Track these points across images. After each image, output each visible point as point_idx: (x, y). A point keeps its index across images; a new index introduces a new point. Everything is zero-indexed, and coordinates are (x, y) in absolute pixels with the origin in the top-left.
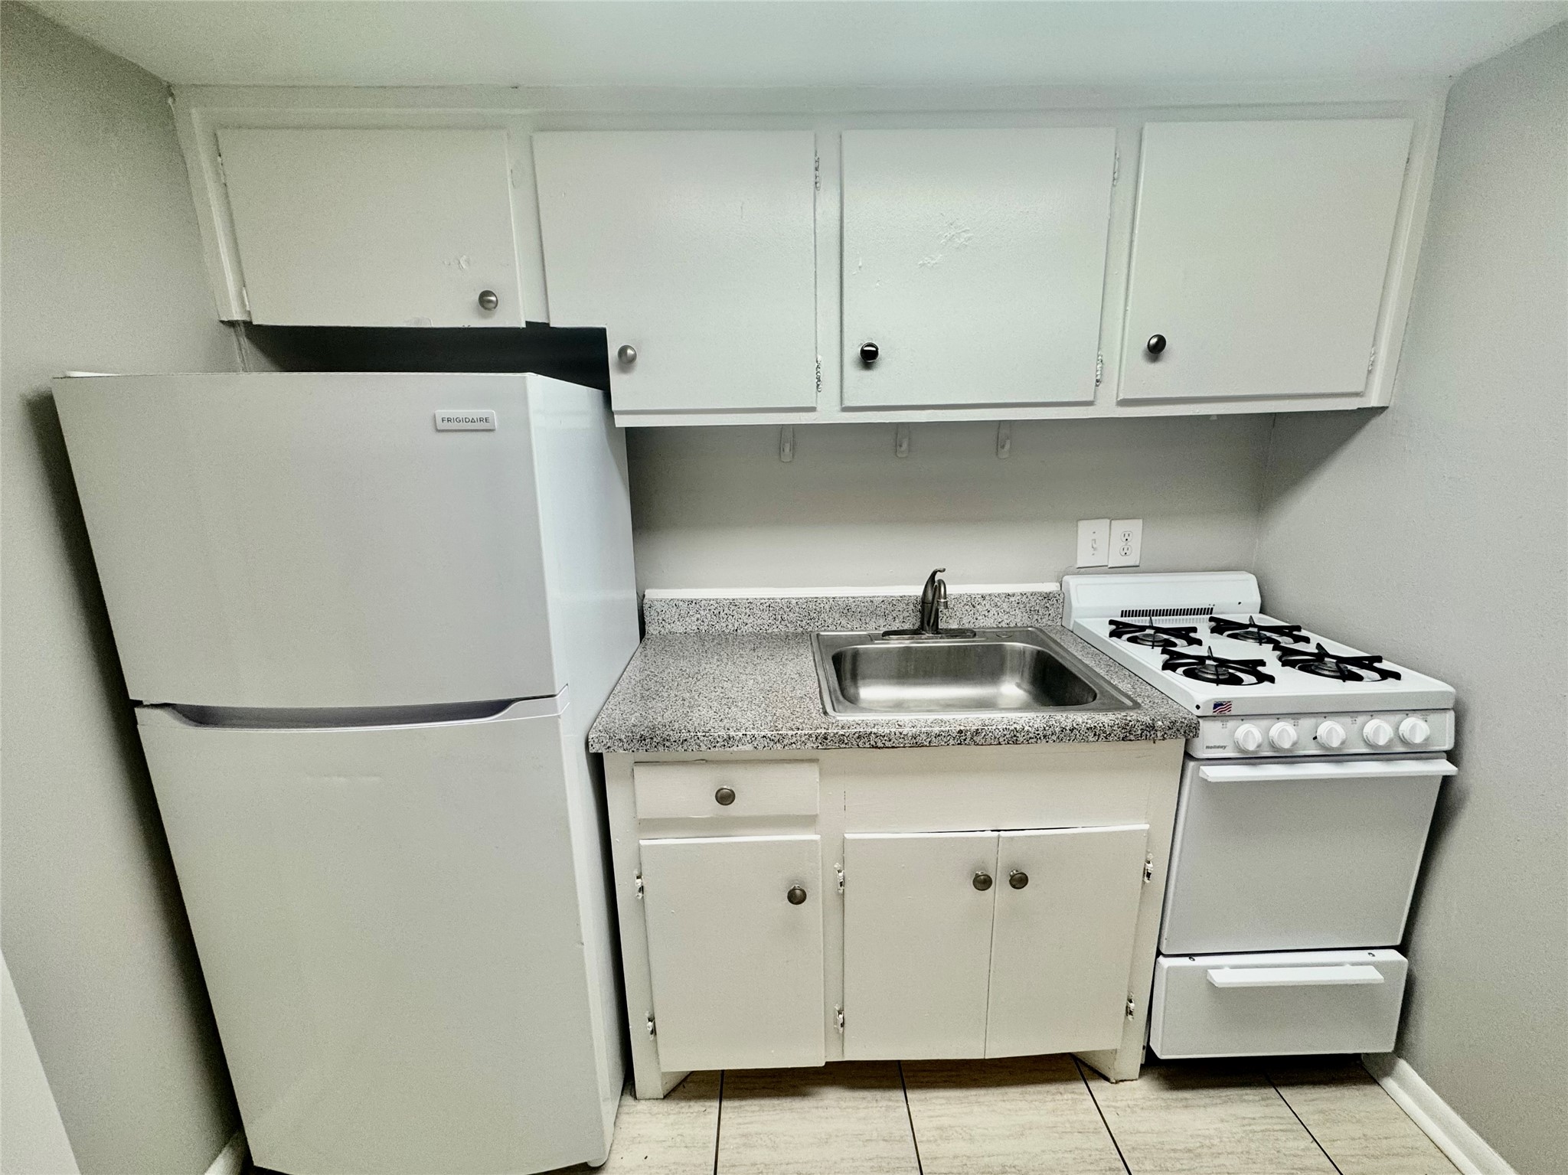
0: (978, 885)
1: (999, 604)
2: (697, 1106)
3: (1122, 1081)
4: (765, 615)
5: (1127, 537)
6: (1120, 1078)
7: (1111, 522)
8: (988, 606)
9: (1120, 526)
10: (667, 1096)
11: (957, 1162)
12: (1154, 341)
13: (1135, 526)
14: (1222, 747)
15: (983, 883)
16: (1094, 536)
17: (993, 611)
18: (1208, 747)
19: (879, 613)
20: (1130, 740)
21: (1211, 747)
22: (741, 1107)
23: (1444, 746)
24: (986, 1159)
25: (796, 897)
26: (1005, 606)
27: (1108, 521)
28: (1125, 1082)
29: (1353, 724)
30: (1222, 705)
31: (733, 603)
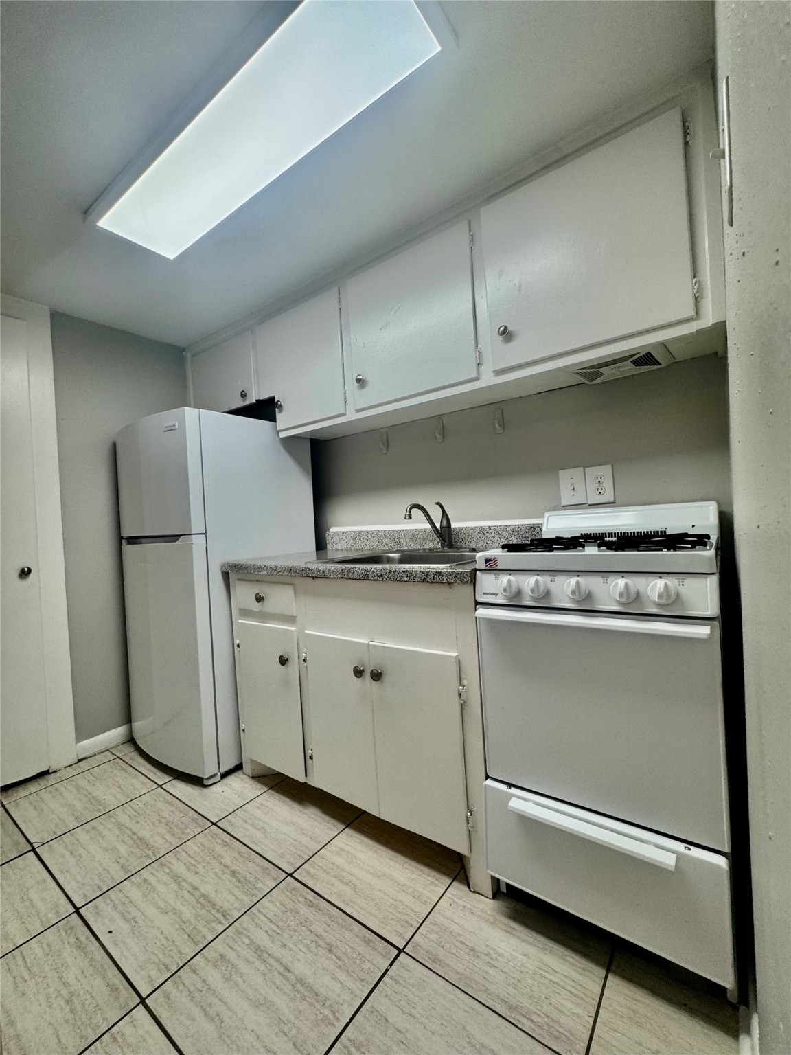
0: (357, 675)
1: (500, 532)
2: (259, 786)
3: (479, 894)
4: (375, 540)
5: (599, 479)
6: (477, 890)
7: (584, 470)
8: (493, 535)
9: (592, 472)
10: (252, 777)
11: (331, 866)
12: (502, 328)
13: (606, 470)
14: (494, 594)
15: (358, 673)
16: (572, 481)
17: (497, 538)
18: (485, 594)
19: (429, 538)
20: (427, 582)
21: (487, 594)
22: (273, 795)
23: (707, 611)
24: (345, 874)
25: (283, 661)
26: (504, 533)
27: (582, 468)
28: (481, 896)
29: (604, 583)
30: (491, 560)
31: (360, 533)
